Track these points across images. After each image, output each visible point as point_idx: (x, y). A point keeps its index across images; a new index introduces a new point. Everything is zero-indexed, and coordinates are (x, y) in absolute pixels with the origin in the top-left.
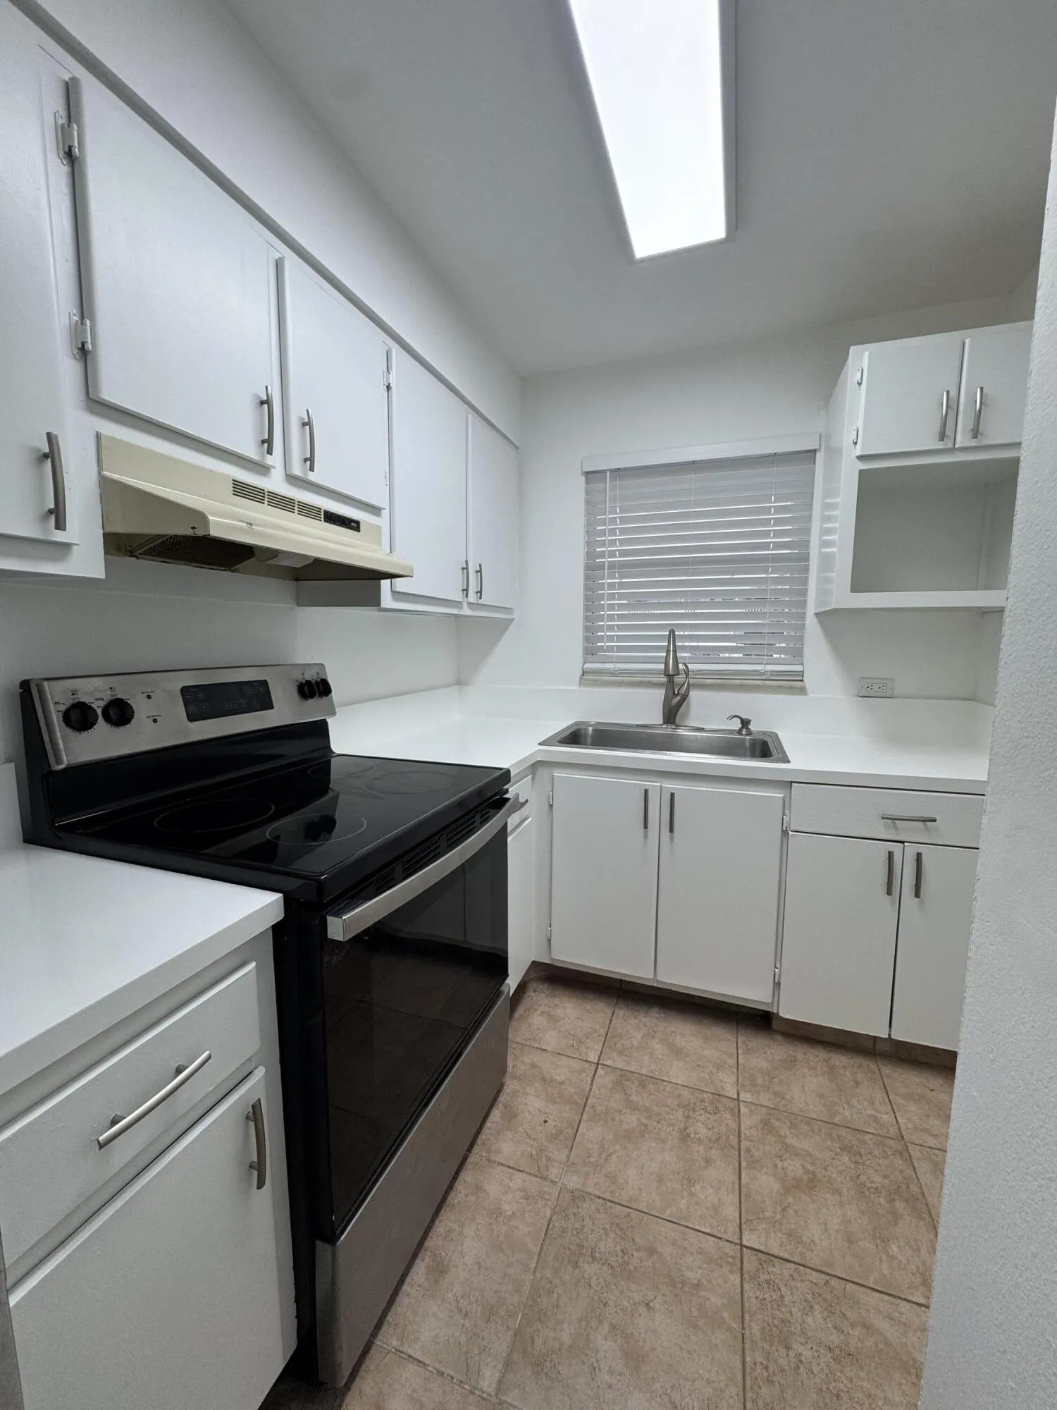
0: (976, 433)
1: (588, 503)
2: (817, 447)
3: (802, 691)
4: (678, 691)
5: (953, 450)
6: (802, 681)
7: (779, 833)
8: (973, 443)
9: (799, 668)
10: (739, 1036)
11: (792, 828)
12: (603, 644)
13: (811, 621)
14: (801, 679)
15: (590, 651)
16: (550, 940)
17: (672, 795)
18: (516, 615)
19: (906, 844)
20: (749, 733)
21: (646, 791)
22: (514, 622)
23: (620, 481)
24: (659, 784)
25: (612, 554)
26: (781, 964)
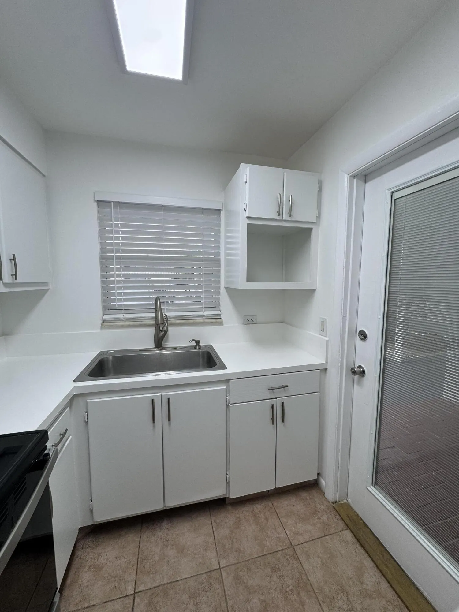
0: (290, 214)
1: (99, 218)
2: (222, 209)
3: (221, 324)
4: (162, 329)
5: (282, 220)
6: (220, 318)
7: (225, 407)
8: (289, 219)
9: (218, 312)
10: (212, 518)
11: (231, 403)
12: (115, 303)
13: (223, 291)
14: (220, 317)
15: (107, 308)
16: (91, 511)
17: (169, 399)
18: (51, 286)
19: (278, 399)
20: (200, 348)
21: (153, 401)
22: (50, 290)
23: (120, 209)
24: (159, 394)
25: (118, 251)
26: (229, 472)
